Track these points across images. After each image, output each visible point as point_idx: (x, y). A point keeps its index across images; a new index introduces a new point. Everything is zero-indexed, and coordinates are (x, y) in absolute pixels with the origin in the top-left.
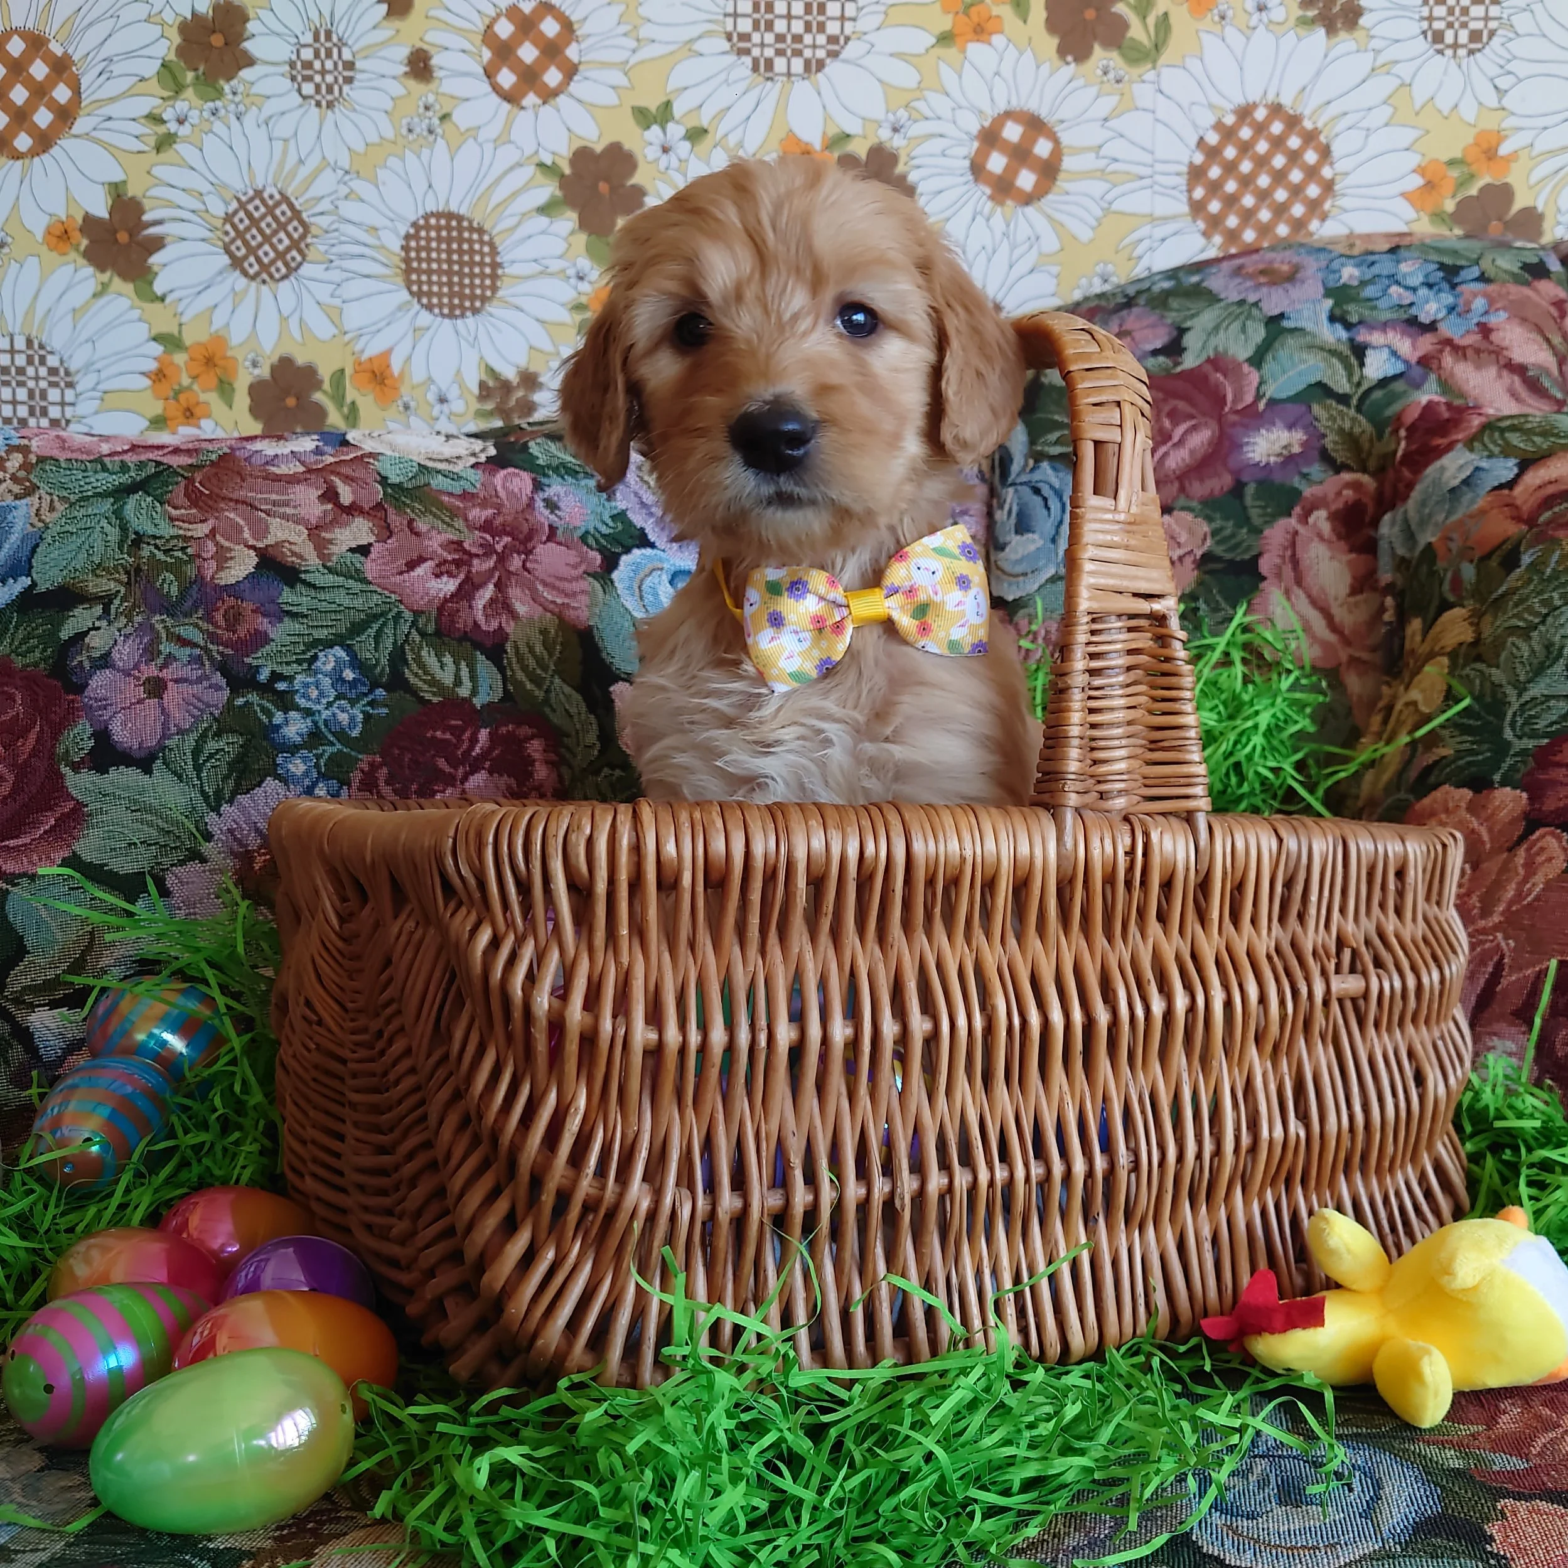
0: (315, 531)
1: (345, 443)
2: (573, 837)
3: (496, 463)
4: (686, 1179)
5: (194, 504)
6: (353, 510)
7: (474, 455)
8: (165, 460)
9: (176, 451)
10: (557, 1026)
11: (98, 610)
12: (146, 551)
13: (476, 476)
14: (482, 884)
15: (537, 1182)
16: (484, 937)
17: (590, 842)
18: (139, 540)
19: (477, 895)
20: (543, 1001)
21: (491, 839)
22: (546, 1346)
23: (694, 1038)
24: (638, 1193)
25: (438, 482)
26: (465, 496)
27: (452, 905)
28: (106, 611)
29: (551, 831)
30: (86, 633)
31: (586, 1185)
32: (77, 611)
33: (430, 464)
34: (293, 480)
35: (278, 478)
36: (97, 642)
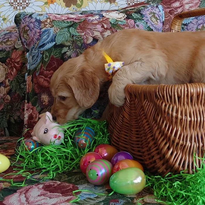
0: (101, 33)
1: (103, 16)
2: (179, 89)
3: (128, 18)
4: (195, 141)
5: (81, 29)
6: (107, 29)
7: (124, 17)
8: (74, 21)
9: (76, 19)
10: (177, 118)
11: (68, 48)
12: (75, 38)
13: (125, 21)
14: (164, 97)
15: (174, 141)
16: (164, 104)
17: (181, 90)
18: (73, 36)
19: (162, 98)
20: (174, 114)
21: (165, 90)
22: (176, 166)
23: (196, 119)
24: (188, 143)
25: (120, 23)
26: (124, 25)
27: (157, 99)
28: (69, 48)
29: (175, 88)
30: (66, 52)
31: (181, 142)
32: (64, 48)
33: (117, 19)
34: (96, 24)
35: (94, 24)
36: (68, 53)
